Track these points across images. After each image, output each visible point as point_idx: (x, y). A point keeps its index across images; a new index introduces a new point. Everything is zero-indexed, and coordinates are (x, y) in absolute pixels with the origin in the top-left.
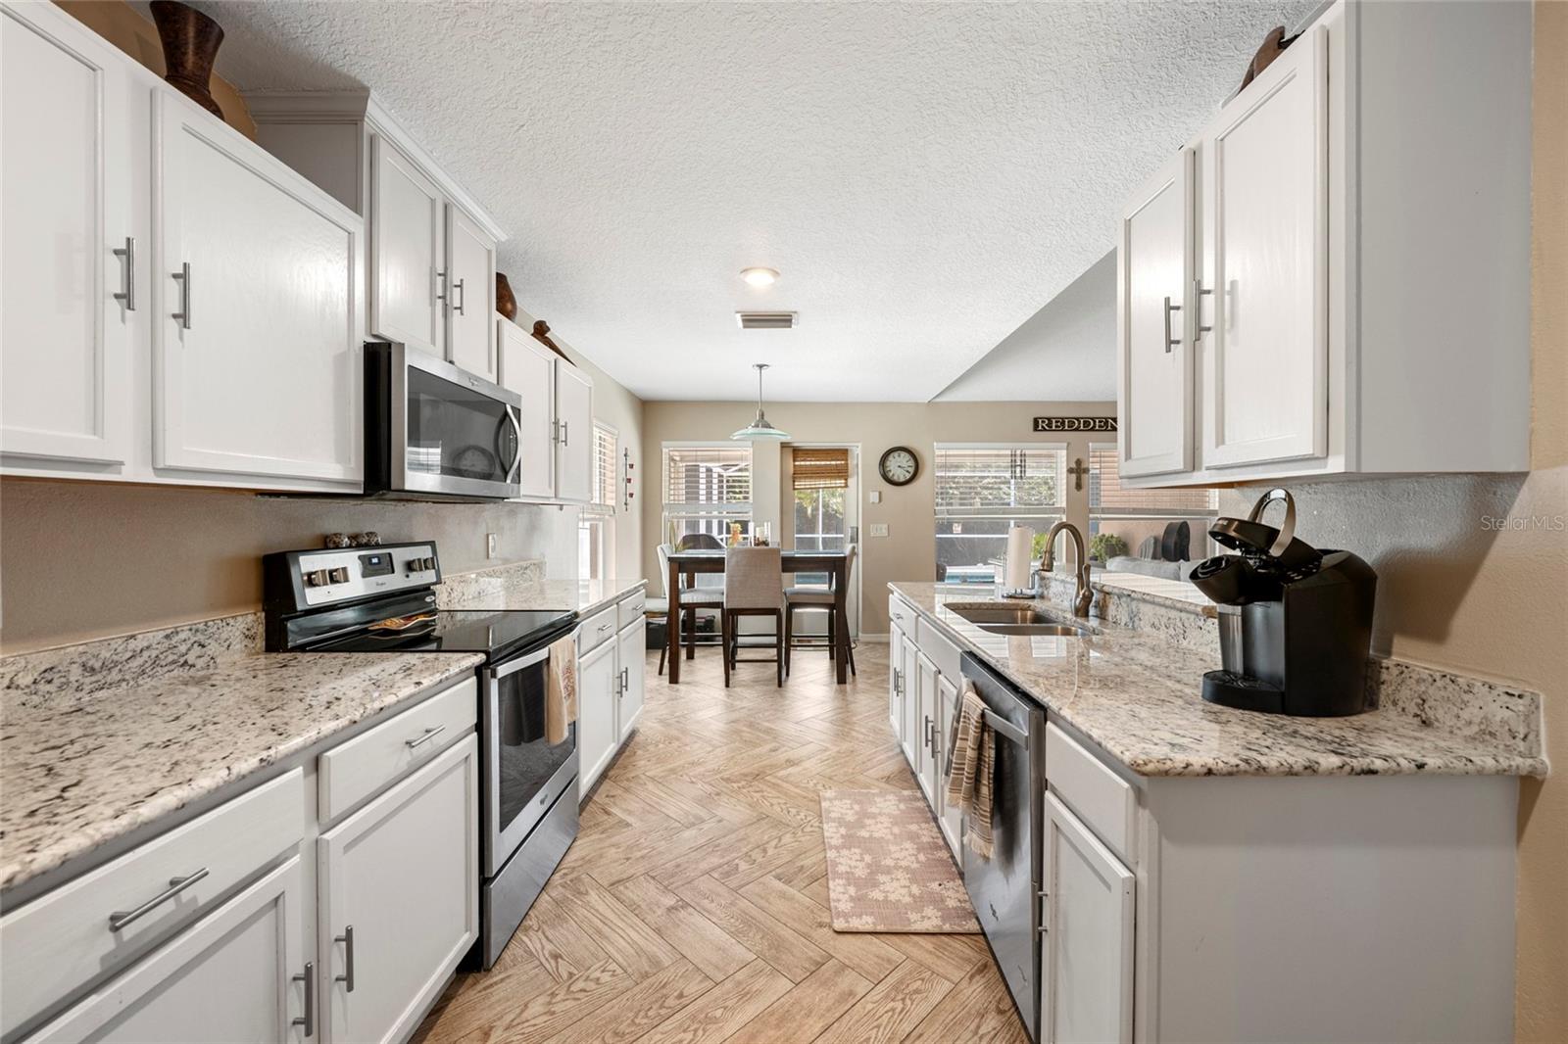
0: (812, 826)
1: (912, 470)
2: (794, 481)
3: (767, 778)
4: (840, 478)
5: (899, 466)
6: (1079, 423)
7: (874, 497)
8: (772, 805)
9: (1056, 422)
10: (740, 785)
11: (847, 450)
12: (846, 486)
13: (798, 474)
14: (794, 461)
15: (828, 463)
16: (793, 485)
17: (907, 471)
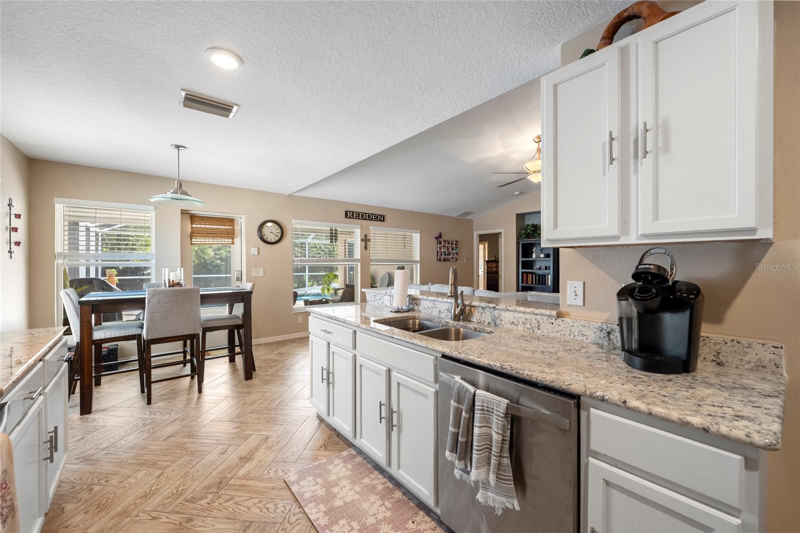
0: (294, 515)
1: (279, 235)
2: (191, 239)
3: (230, 482)
4: (228, 238)
5: (271, 231)
6: (366, 216)
7: (254, 251)
8: (249, 509)
9: (356, 214)
10: (208, 500)
11: (234, 219)
12: (233, 243)
13: (195, 233)
14: (192, 224)
15: (219, 227)
16: (191, 241)
17: (276, 236)
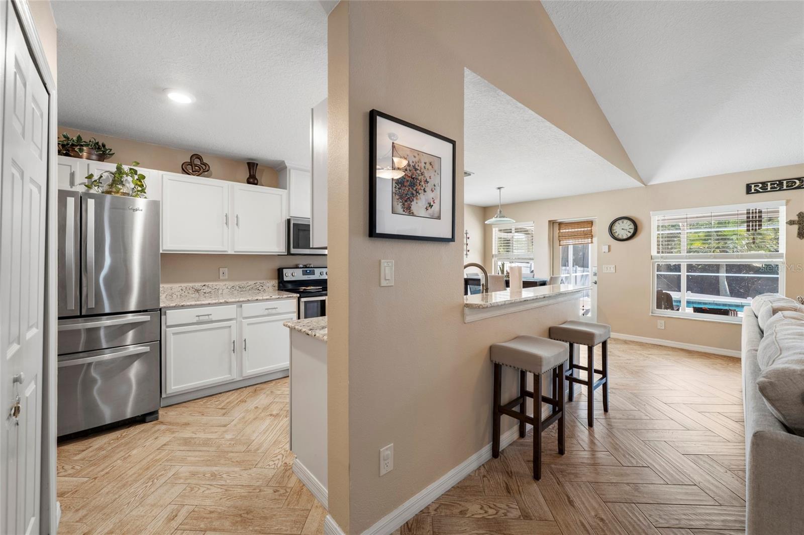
1: (632, 231)
2: (560, 241)
4: (587, 238)
5: (623, 229)
6: (800, 182)
7: (605, 248)
9: (773, 184)
11: (592, 221)
12: (592, 242)
13: (561, 237)
14: (559, 230)
15: (579, 230)
16: (560, 243)
17: (629, 232)
